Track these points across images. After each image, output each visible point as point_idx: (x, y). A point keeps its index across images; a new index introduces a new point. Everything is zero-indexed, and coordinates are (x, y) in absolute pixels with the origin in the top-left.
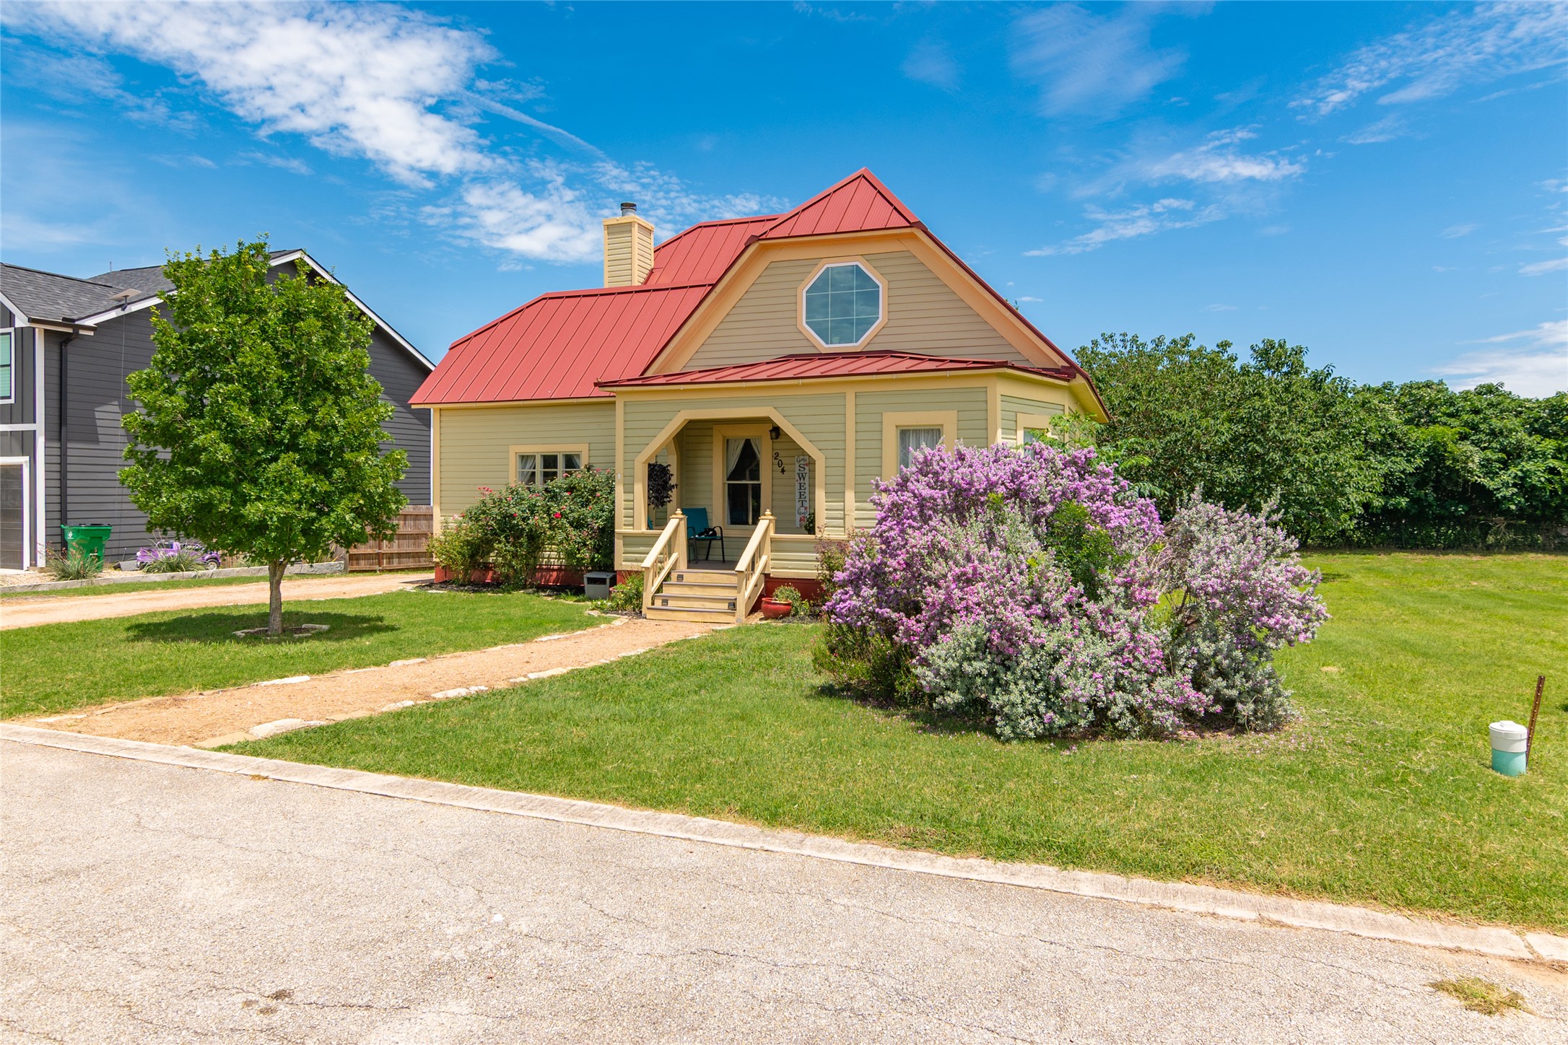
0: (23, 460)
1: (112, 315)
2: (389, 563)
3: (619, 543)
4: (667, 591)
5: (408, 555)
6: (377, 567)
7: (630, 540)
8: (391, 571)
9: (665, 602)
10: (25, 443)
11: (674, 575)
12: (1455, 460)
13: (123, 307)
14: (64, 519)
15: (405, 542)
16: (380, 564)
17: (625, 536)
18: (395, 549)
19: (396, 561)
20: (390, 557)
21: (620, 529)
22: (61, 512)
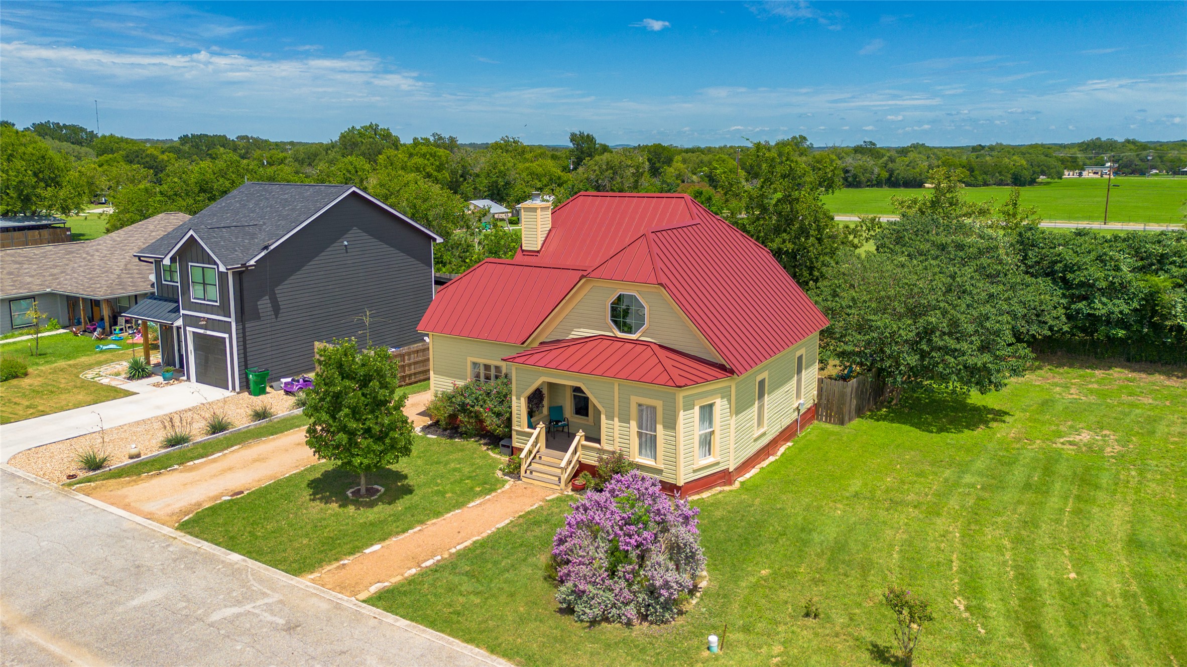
0: (226, 336)
1: (263, 254)
2: (409, 379)
3: (514, 433)
4: (534, 466)
5: (420, 373)
6: (403, 383)
7: (519, 433)
8: (411, 384)
9: (531, 473)
10: (226, 327)
11: (538, 456)
12: (1163, 307)
13: (266, 248)
14: (246, 368)
15: (417, 366)
16: (404, 381)
17: (517, 431)
18: (413, 371)
19: (413, 377)
20: (410, 376)
21: (515, 427)
22: (245, 365)
